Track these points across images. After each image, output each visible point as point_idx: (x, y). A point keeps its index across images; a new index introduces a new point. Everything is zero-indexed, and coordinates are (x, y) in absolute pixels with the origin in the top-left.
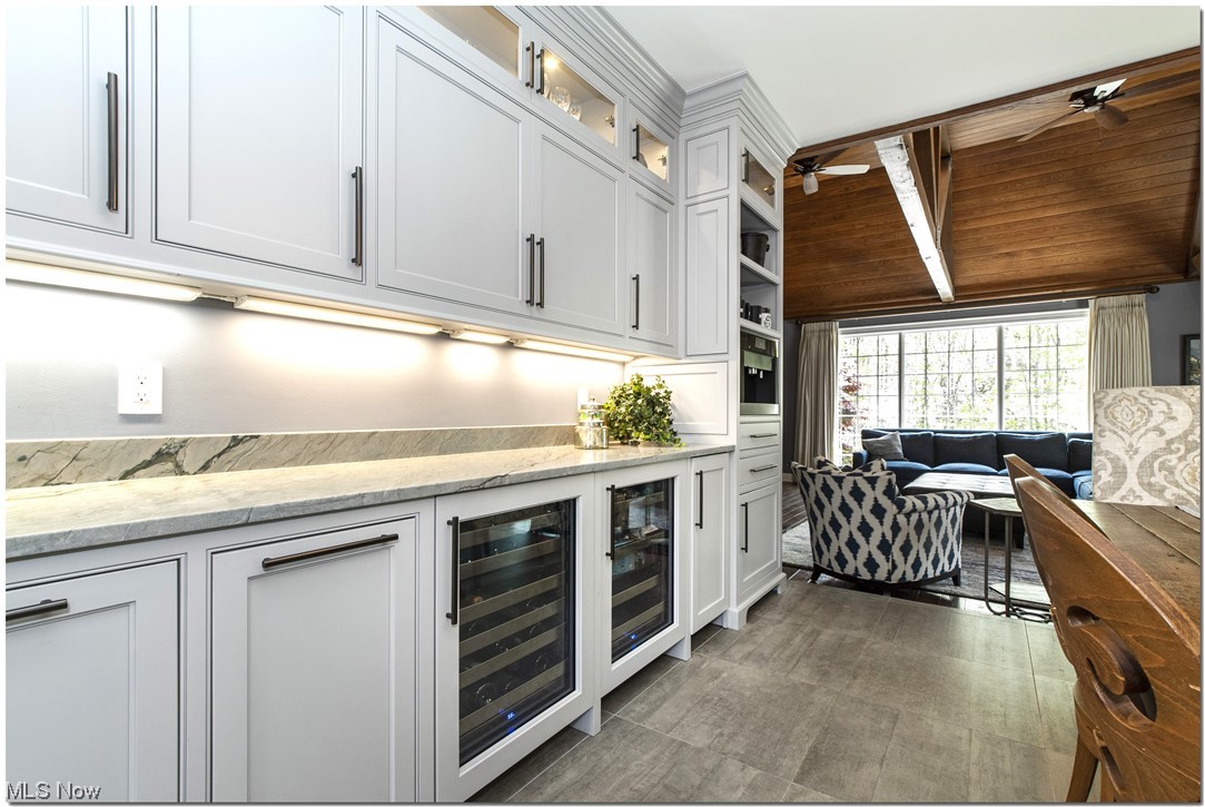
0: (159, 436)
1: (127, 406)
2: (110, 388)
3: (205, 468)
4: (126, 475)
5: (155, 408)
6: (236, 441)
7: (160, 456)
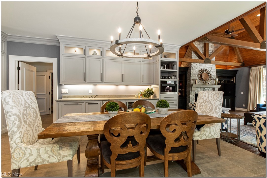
0: (91, 95)
1: (89, 93)
2: (88, 91)
3: (94, 98)
4: (89, 98)
5: (91, 93)
6: (97, 96)
7: (91, 97)
